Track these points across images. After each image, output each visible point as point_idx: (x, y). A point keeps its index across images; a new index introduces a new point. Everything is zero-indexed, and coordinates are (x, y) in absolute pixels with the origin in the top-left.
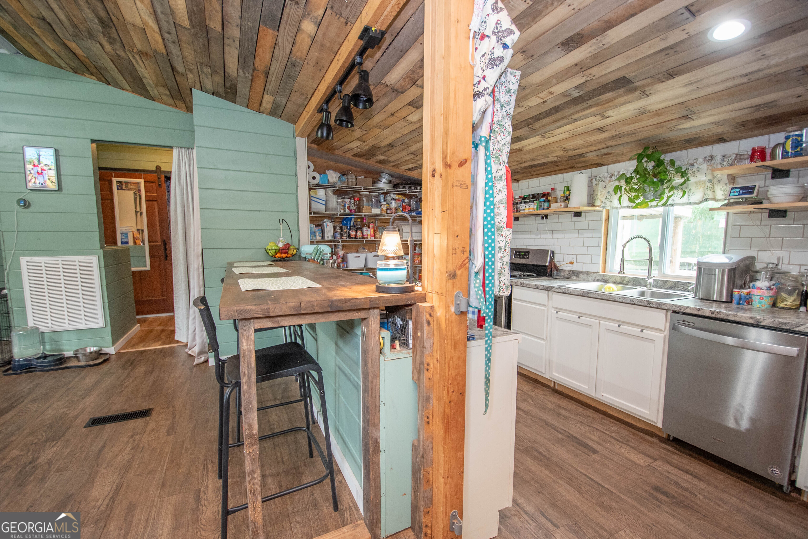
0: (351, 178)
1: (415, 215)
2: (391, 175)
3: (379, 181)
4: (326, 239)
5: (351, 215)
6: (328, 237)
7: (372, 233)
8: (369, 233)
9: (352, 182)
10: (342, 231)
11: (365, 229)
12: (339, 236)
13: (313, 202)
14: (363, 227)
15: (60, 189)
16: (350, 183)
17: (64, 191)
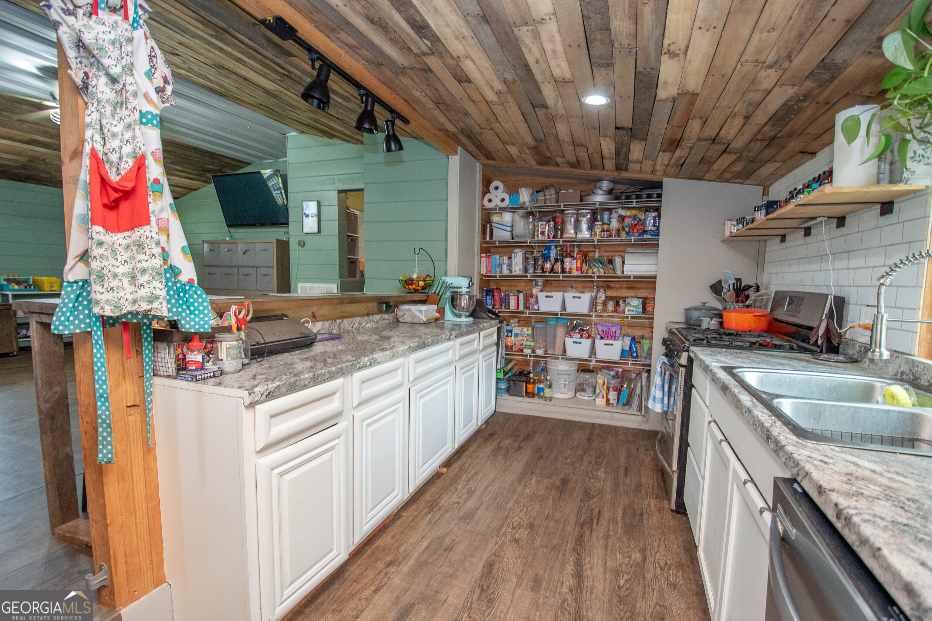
0: (551, 194)
1: (650, 237)
2: (614, 182)
3: (593, 193)
4: (514, 273)
5: (550, 242)
6: (515, 271)
7: (579, 265)
8: (575, 266)
9: (550, 199)
10: (535, 263)
11: (567, 260)
12: (531, 270)
13: (494, 229)
14: (566, 257)
15: (319, 231)
16: (548, 201)
17: (322, 234)
